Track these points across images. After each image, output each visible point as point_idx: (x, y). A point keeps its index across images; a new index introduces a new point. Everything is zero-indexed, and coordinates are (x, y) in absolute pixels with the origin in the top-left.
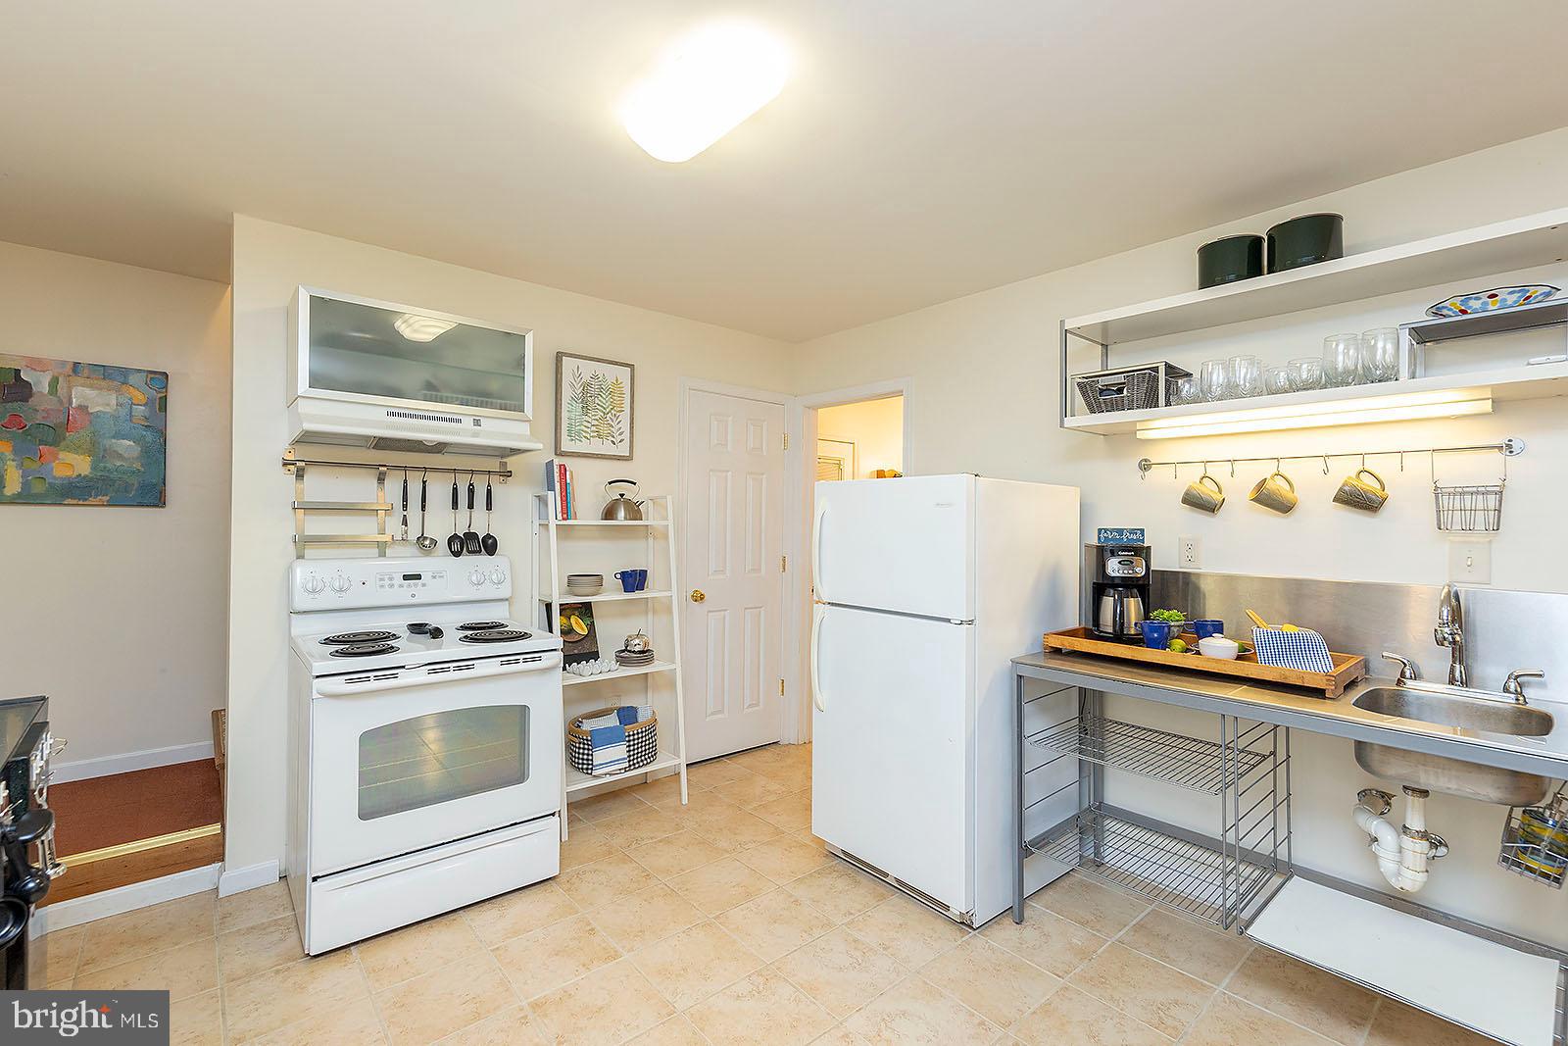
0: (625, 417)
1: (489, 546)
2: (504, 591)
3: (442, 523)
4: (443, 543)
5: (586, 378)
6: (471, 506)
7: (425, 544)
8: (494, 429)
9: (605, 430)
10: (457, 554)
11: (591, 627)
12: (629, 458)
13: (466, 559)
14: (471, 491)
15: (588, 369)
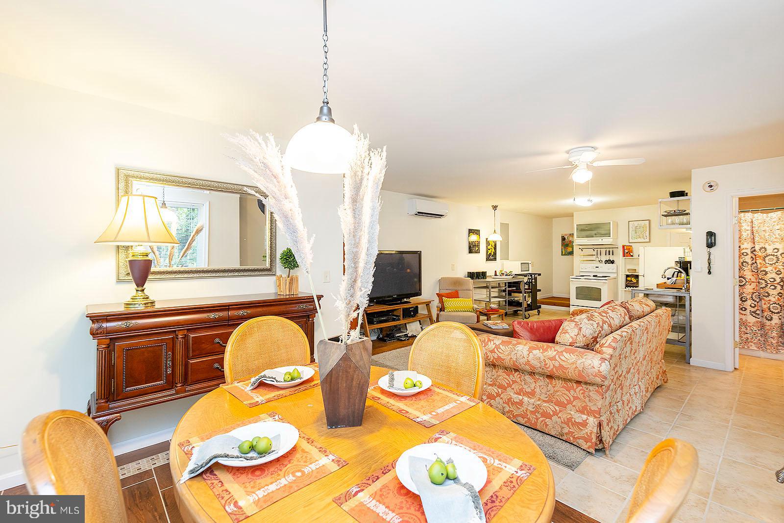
0: (647, 233)
1: (613, 262)
2: (615, 271)
3: (604, 258)
4: (604, 262)
5: (636, 225)
6: (609, 254)
7: (600, 261)
8: (606, 241)
9: (641, 236)
10: (606, 264)
11: (638, 282)
12: (650, 242)
13: (607, 264)
14: (609, 252)
15: (636, 223)
